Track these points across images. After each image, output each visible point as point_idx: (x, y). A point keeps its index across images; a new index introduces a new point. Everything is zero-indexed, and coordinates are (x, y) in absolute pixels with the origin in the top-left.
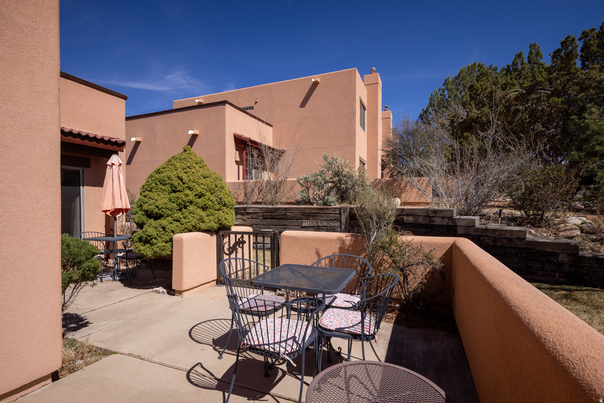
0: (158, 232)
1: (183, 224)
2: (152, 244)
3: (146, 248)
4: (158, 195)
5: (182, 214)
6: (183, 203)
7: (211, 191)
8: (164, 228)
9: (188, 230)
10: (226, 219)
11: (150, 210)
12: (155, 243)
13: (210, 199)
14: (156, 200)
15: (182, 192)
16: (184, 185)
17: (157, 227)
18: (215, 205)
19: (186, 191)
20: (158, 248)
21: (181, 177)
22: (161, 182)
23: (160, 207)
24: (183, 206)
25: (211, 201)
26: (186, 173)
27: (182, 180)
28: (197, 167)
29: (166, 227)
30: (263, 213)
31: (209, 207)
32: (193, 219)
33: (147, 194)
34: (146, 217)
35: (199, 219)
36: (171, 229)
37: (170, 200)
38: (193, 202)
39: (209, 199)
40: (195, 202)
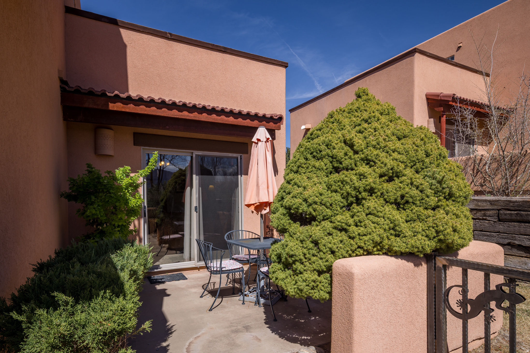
0: (305, 251)
1: (353, 238)
2: (296, 273)
3: (287, 277)
4: (308, 178)
5: (352, 217)
6: (353, 193)
7: (415, 165)
8: (316, 243)
9: (364, 250)
10: (455, 231)
11: (294, 206)
12: (300, 271)
13: (415, 183)
14: (305, 188)
15: (352, 169)
16: (356, 156)
17: (304, 240)
18: (428, 197)
19: (361, 168)
20: (305, 284)
21: (351, 140)
22: (315, 153)
23: (310, 201)
24: (353, 200)
25: (417, 188)
26: (360, 132)
27: (351, 146)
28: (383, 119)
29: (319, 242)
30: (499, 210)
31: (411, 200)
32: (375, 228)
33: (291, 178)
34: (288, 218)
35: (390, 229)
36: (330, 246)
37: (328, 188)
38: (376, 191)
39: (412, 184)
40: (379, 191)
